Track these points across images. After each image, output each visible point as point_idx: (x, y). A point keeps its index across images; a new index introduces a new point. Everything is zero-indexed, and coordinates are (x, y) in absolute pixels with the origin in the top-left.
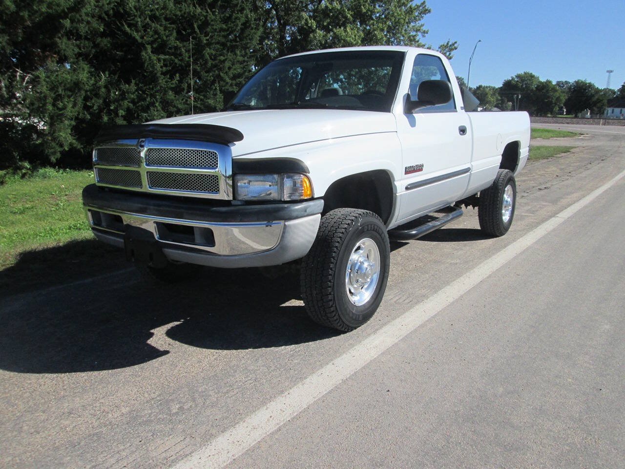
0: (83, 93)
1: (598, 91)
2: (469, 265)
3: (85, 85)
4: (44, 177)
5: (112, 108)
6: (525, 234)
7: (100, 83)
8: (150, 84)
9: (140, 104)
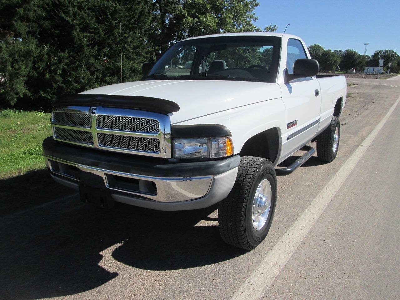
0: (32, 58)
1: (360, 56)
2: (318, 187)
3: (33, 53)
4: (6, 116)
5: (52, 69)
6: (346, 160)
7: (44, 52)
8: (78, 52)
9: (71, 66)
